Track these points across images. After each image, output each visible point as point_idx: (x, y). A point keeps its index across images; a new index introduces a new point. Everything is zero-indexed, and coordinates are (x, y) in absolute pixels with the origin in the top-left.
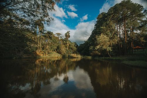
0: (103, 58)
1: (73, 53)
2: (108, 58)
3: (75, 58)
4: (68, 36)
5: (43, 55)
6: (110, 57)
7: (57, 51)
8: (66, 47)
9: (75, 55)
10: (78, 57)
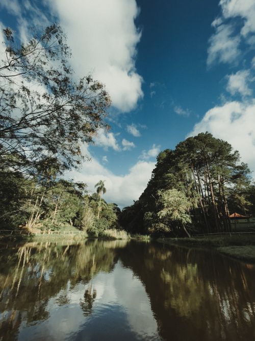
0: (176, 239)
1: (111, 227)
2: (185, 238)
3: (114, 239)
4: (101, 188)
5: (42, 233)
6: (188, 237)
7: (73, 221)
8: (96, 213)
9: (113, 233)
10: (121, 237)
